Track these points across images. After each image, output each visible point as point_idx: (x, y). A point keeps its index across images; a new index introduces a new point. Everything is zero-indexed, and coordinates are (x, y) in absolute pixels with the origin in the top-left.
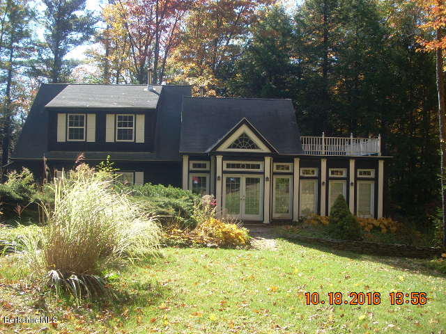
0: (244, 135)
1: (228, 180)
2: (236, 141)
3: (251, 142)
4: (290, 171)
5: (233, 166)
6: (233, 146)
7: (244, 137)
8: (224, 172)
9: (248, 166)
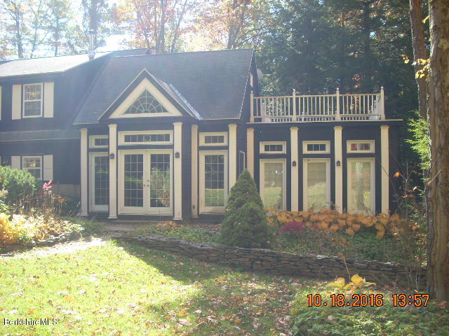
0: (146, 93)
1: (127, 157)
2: (136, 103)
3: (156, 103)
4: (225, 144)
5: (134, 138)
6: (131, 110)
7: (146, 97)
8: (119, 148)
9: (154, 138)
